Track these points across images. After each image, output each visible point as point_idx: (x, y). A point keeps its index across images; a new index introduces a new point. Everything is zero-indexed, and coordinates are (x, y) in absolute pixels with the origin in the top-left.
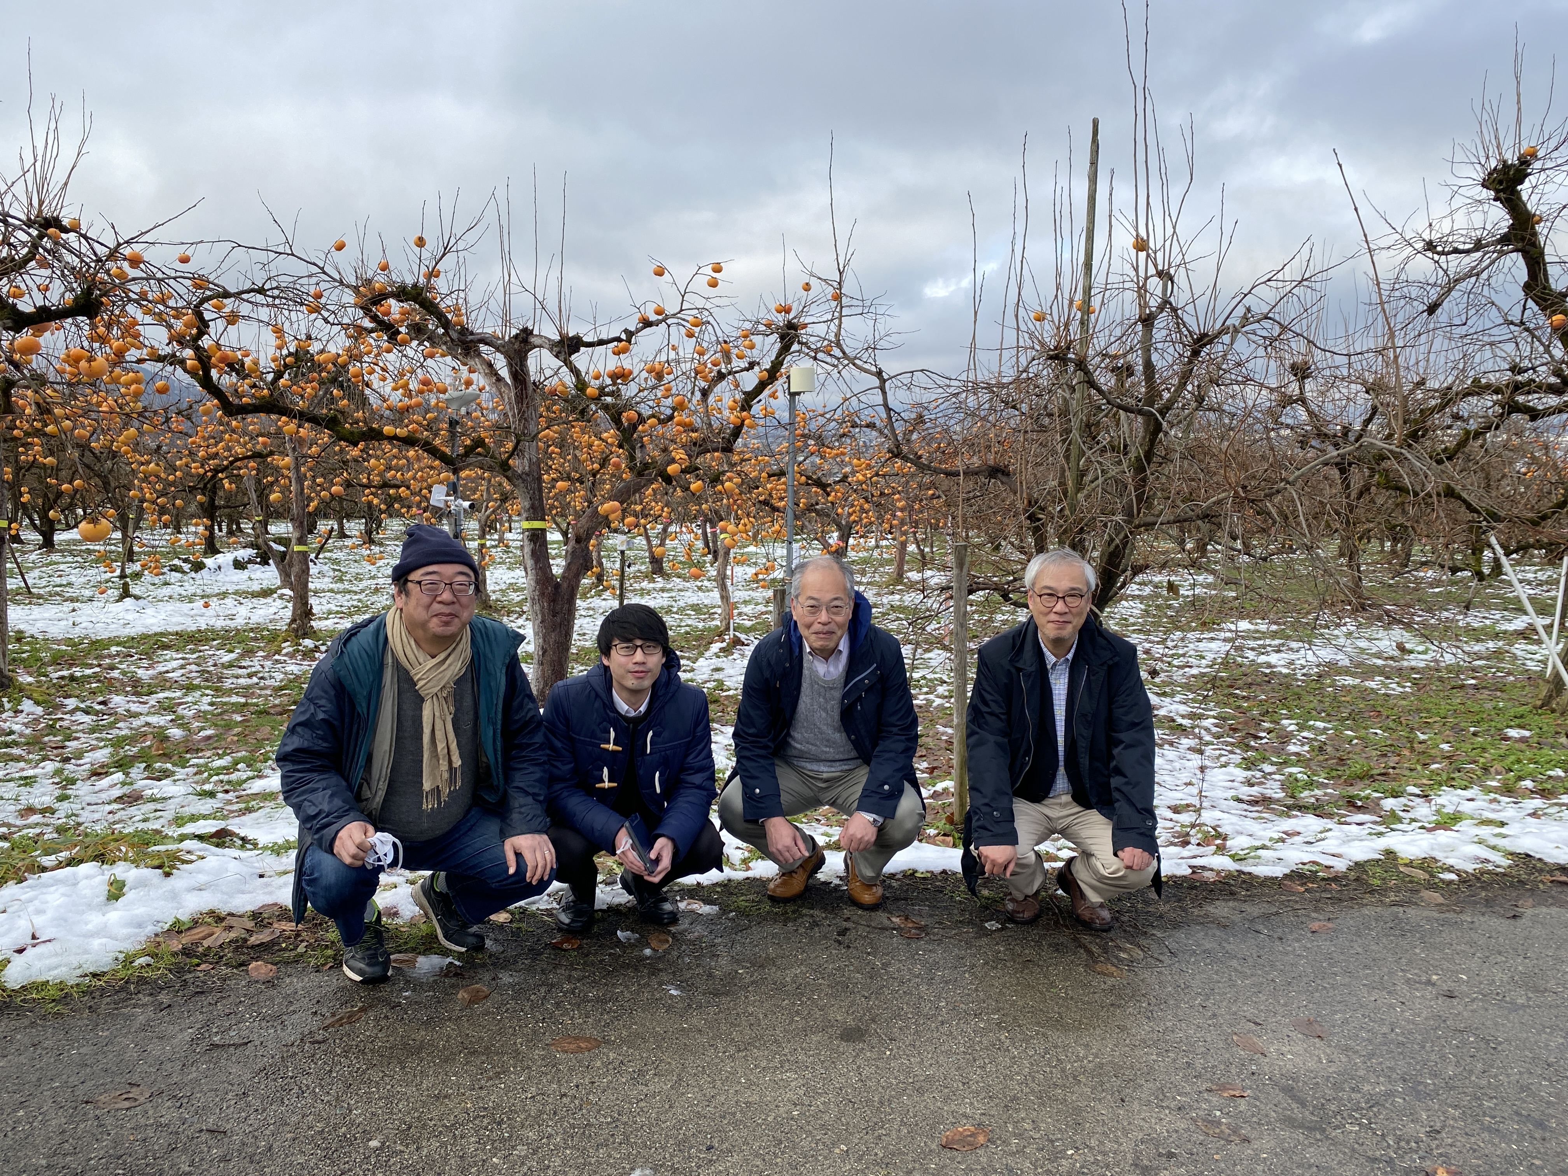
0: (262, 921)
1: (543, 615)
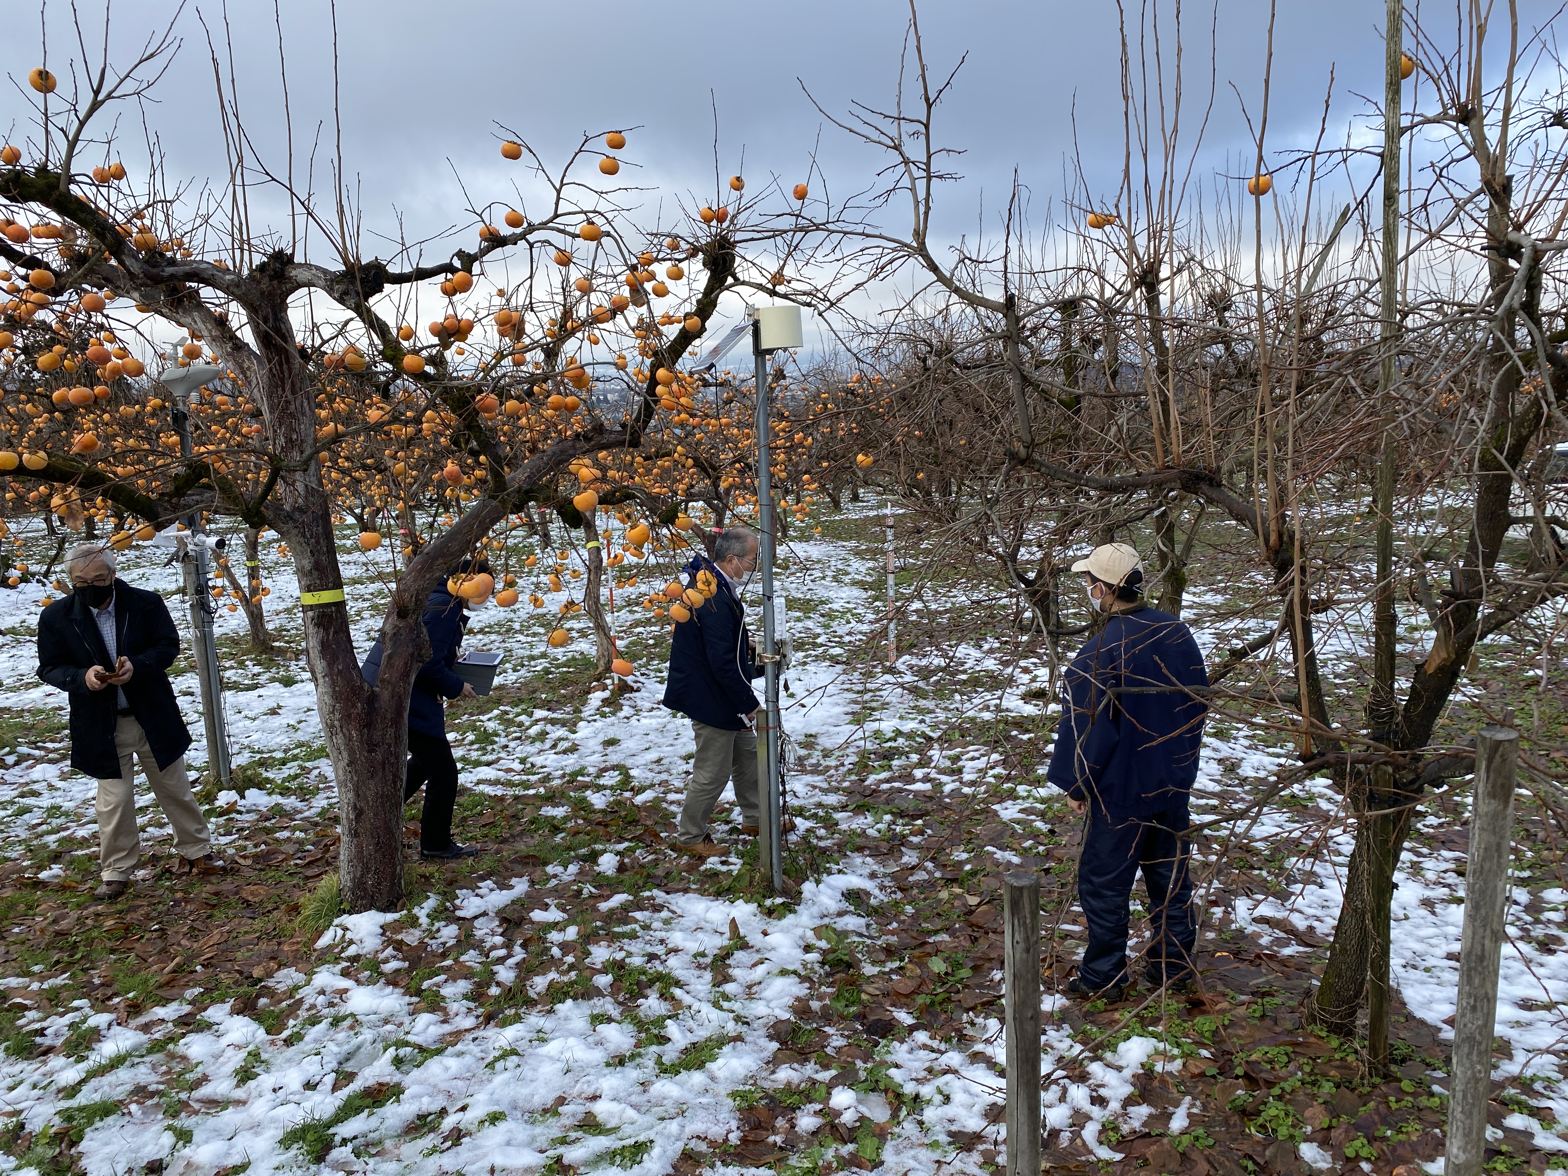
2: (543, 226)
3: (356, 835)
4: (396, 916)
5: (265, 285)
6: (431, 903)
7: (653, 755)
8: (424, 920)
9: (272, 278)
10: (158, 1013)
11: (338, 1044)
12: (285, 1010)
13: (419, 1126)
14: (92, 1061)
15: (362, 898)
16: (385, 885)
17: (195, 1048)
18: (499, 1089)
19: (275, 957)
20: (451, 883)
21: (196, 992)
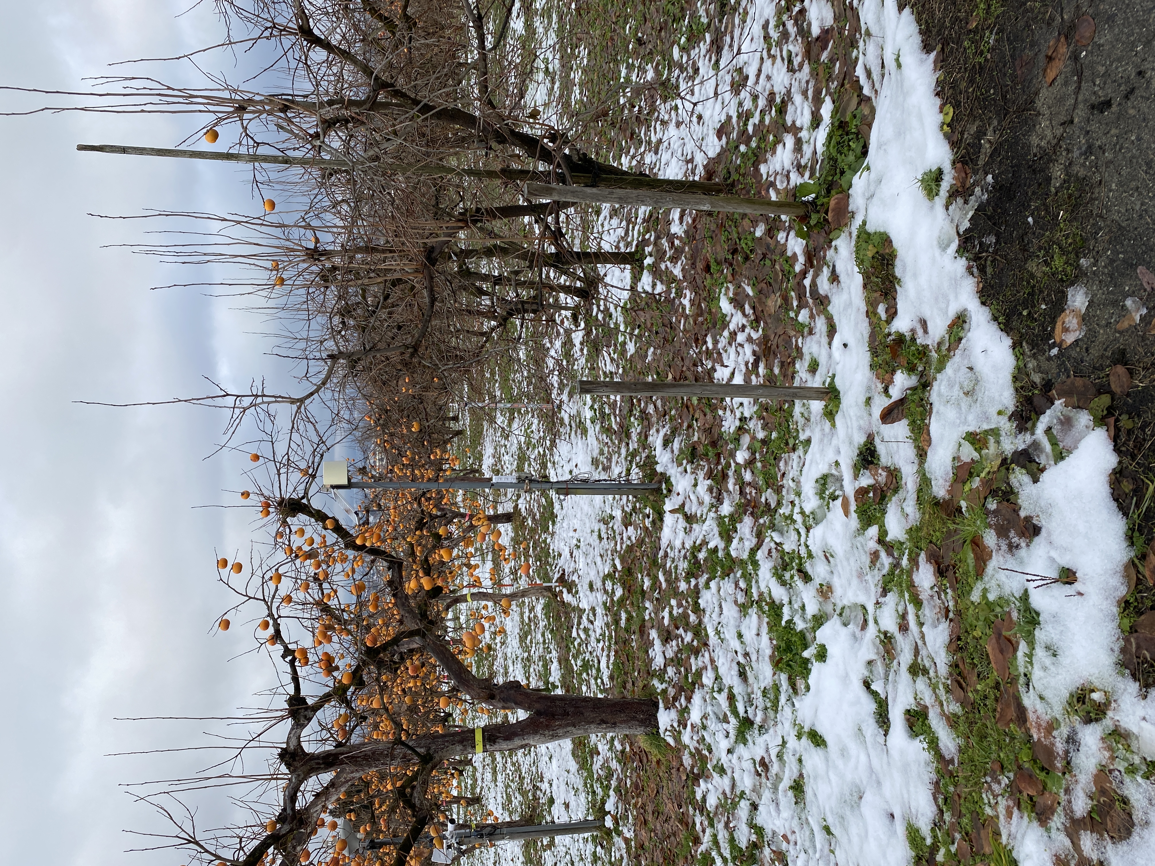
1: (568, 725)
2: (269, 608)
3: (615, 724)
4: (661, 701)
5: (297, 764)
6: (656, 682)
7: (598, 559)
8: (664, 686)
9: (294, 760)
10: (698, 827)
11: (712, 724)
12: (699, 757)
13: (743, 675)
14: (714, 854)
15: (651, 722)
16: (644, 708)
17: (712, 802)
18: (730, 635)
19: (678, 769)
20: (649, 673)
21: (690, 808)
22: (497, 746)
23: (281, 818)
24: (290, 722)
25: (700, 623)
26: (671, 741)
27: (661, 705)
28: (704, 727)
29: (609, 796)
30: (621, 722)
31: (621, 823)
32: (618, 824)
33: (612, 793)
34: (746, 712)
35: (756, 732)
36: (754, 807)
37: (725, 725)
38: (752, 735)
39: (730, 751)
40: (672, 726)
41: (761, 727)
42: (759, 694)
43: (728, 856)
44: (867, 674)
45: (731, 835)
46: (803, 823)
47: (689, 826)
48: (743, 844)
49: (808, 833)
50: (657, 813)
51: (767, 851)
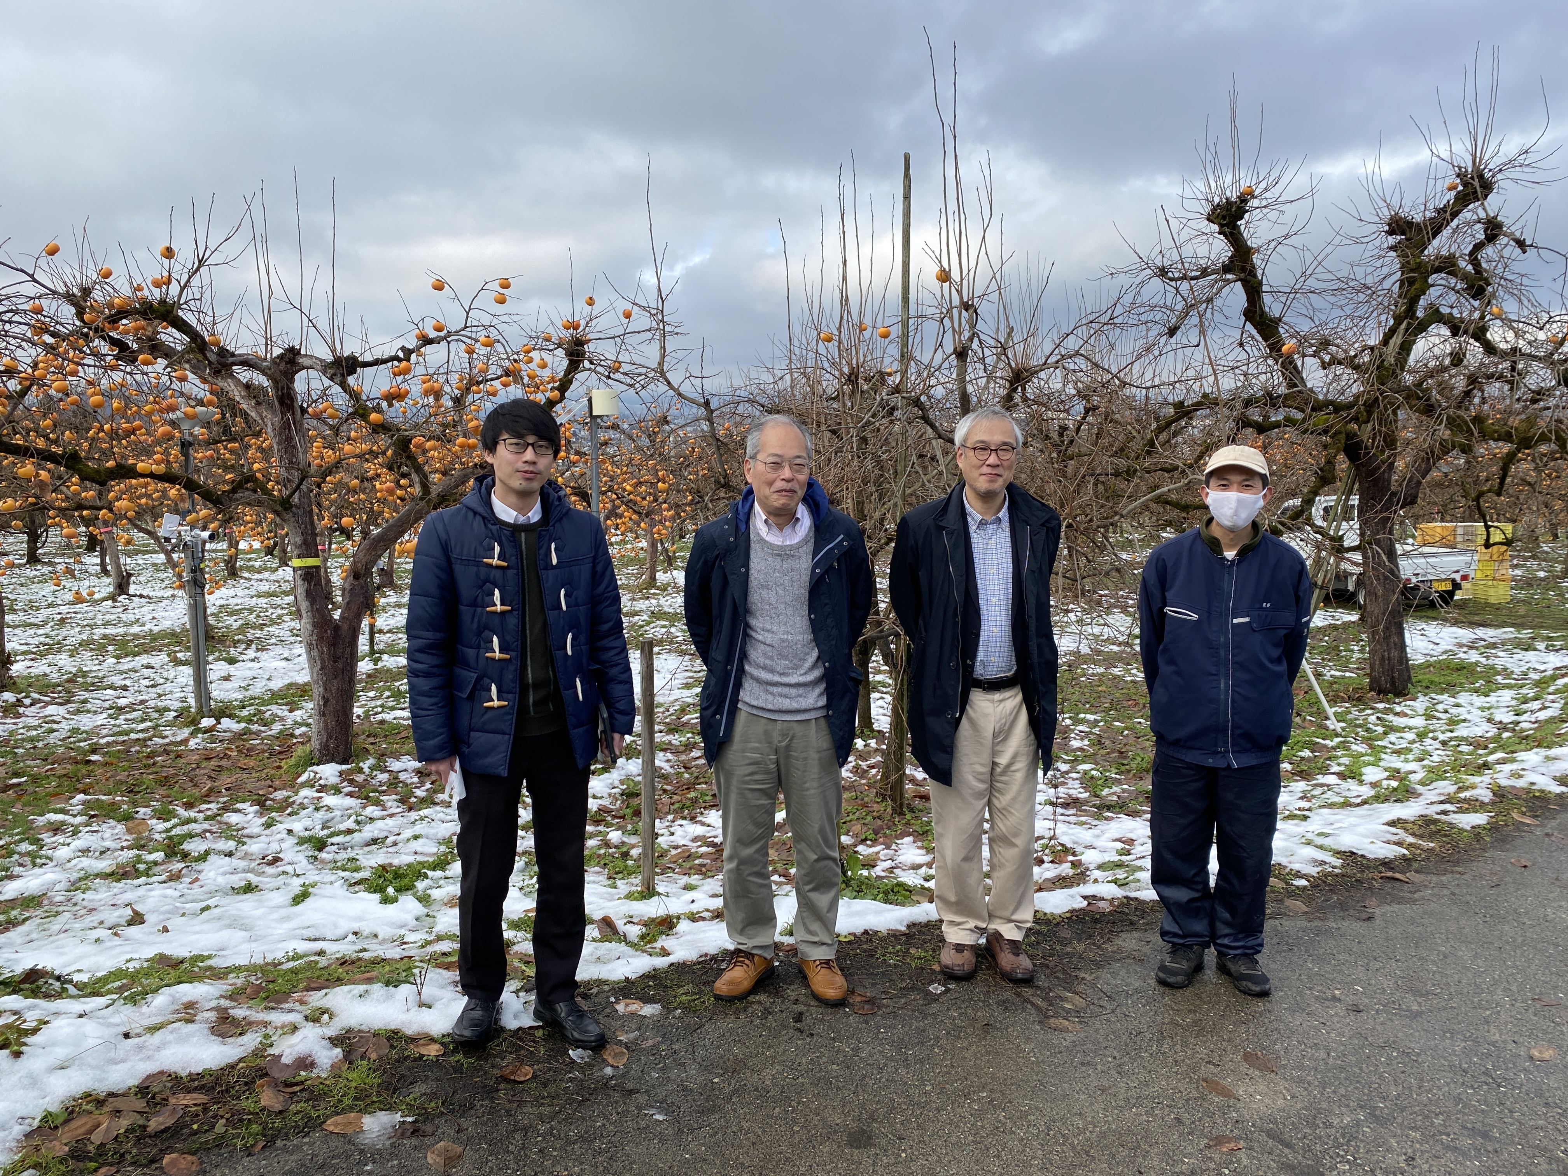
0: (153, 1097)
1: (323, 661)
2: (457, 332)
3: (324, 715)
4: (349, 766)
5: (282, 366)
6: (371, 761)
8: (367, 770)
9: (287, 363)
10: (204, 807)
11: (321, 815)
12: (284, 806)
13: (374, 841)
14: (175, 821)
15: (326, 756)
16: (342, 748)
17: (233, 818)
18: (418, 829)
19: (270, 786)
20: (383, 755)
21: (225, 799)
22: (299, 582)
23: (223, 352)
24: (329, 358)
25: (435, 804)
26: (303, 778)
27: (344, 767)
28: (317, 809)
29: (238, 722)
30: (325, 722)
31: (206, 735)
32: (205, 732)
33: (243, 725)
34: (332, 844)
35: (311, 853)
36: (230, 854)
37: (318, 827)
38: (308, 850)
39: (290, 832)
40: (320, 778)
41: (316, 858)
42: (351, 855)
43: (173, 833)
44: (365, 934)
45: (197, 835)
46: (212, 894)
47: (206, 798)
48: (186, 846)
49: (202, 897)
50: (220, 769)
51: (181, 865)
